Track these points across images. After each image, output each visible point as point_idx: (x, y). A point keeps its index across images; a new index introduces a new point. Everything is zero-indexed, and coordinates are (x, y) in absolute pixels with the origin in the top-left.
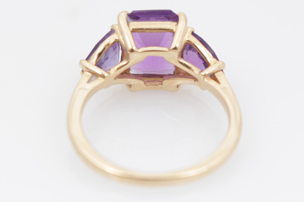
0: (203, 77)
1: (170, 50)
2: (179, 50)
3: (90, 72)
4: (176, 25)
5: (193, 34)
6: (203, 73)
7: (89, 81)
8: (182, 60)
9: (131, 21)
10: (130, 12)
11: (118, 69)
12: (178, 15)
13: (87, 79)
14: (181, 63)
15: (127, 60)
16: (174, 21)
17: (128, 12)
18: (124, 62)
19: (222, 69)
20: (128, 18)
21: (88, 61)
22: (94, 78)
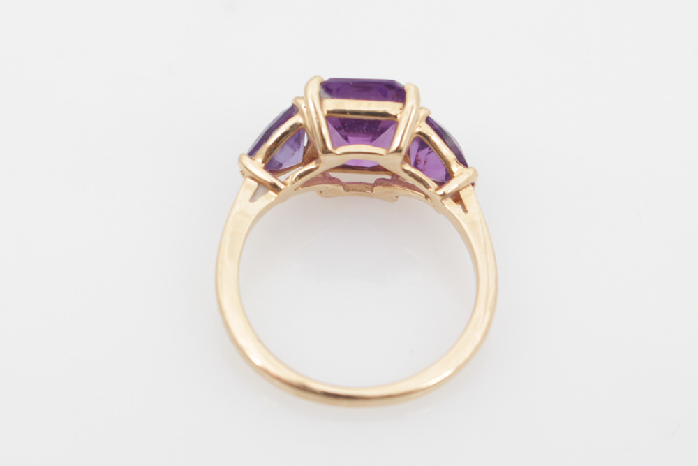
0: (440, 198)
1: (388, 154)
2: (404, 152)
3: (253, 179)
4: (401, 109)
5: (429, 121)
6: (440, 192)
7: (253, 199)
8: (407, 167)
9: (327, 95)
10: (326, 78)
11: (300, 176)
12: (406, 89)
13: (250, 193)
14: (406, 171)
15: (317, 163)
16: (397, 101)
17: (323, 79)
18: (312, 166)
19: (471, 182)
20: (323, 91)
21: (251, 158)
22: (262, 189)
